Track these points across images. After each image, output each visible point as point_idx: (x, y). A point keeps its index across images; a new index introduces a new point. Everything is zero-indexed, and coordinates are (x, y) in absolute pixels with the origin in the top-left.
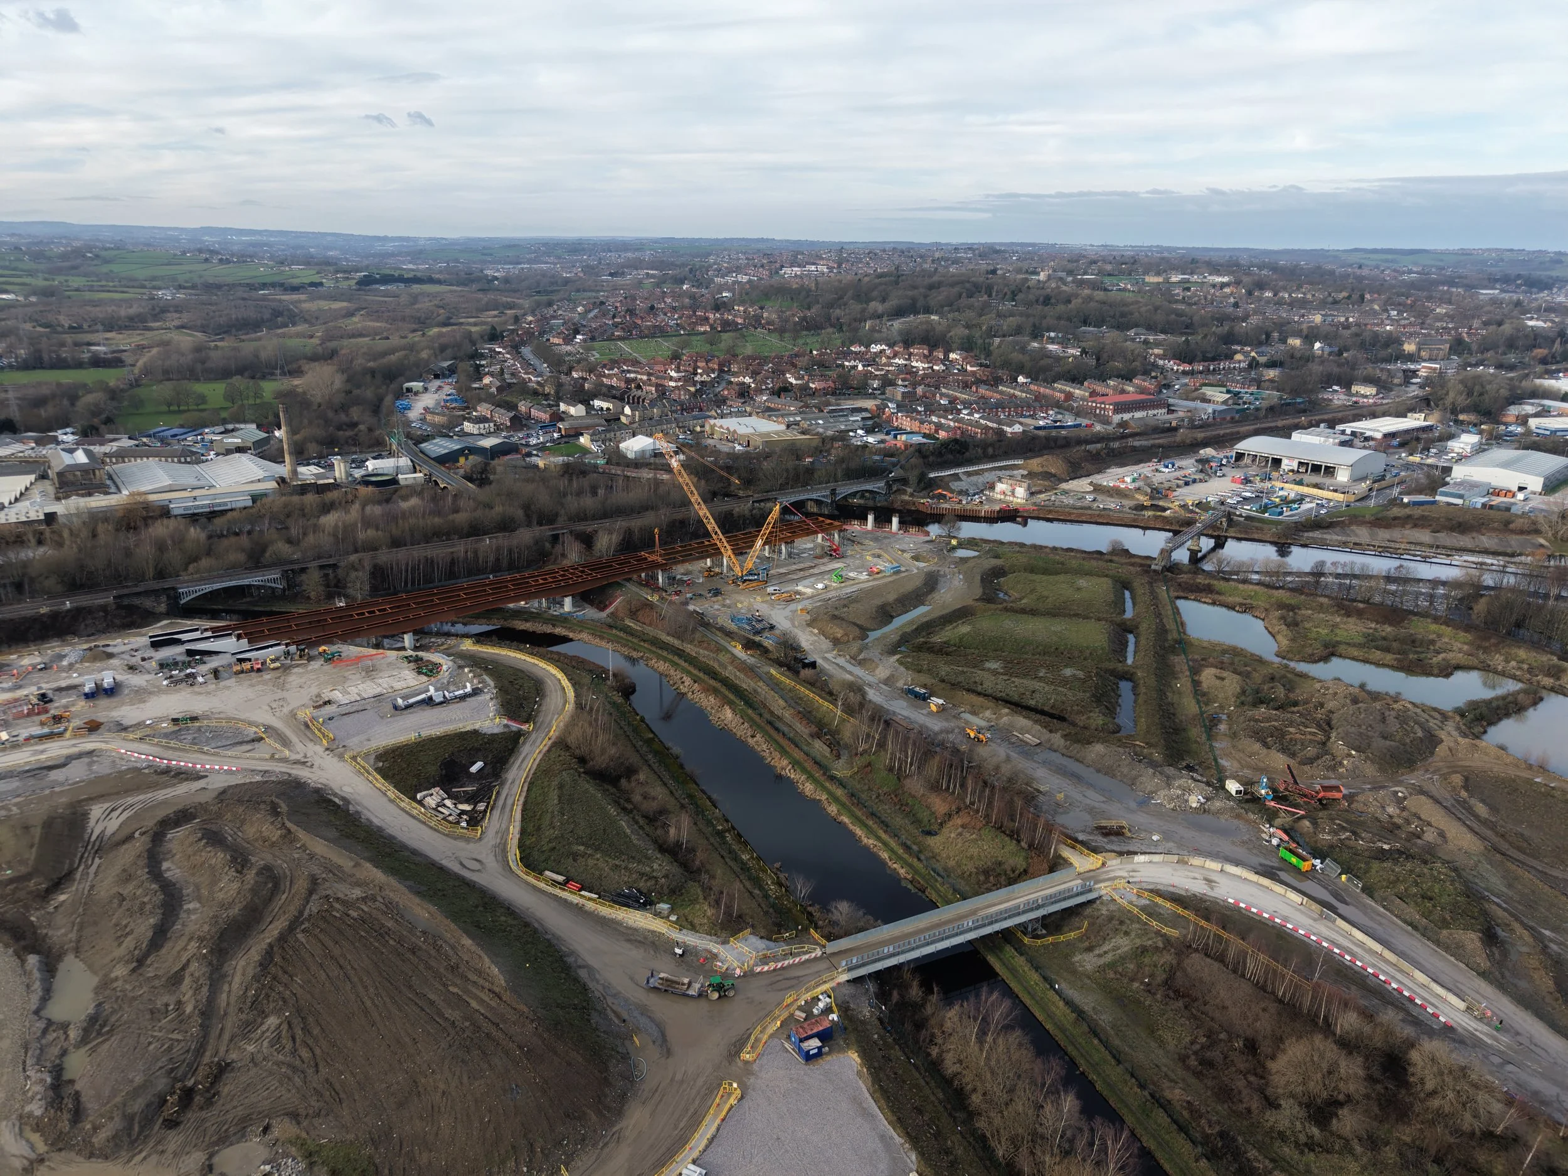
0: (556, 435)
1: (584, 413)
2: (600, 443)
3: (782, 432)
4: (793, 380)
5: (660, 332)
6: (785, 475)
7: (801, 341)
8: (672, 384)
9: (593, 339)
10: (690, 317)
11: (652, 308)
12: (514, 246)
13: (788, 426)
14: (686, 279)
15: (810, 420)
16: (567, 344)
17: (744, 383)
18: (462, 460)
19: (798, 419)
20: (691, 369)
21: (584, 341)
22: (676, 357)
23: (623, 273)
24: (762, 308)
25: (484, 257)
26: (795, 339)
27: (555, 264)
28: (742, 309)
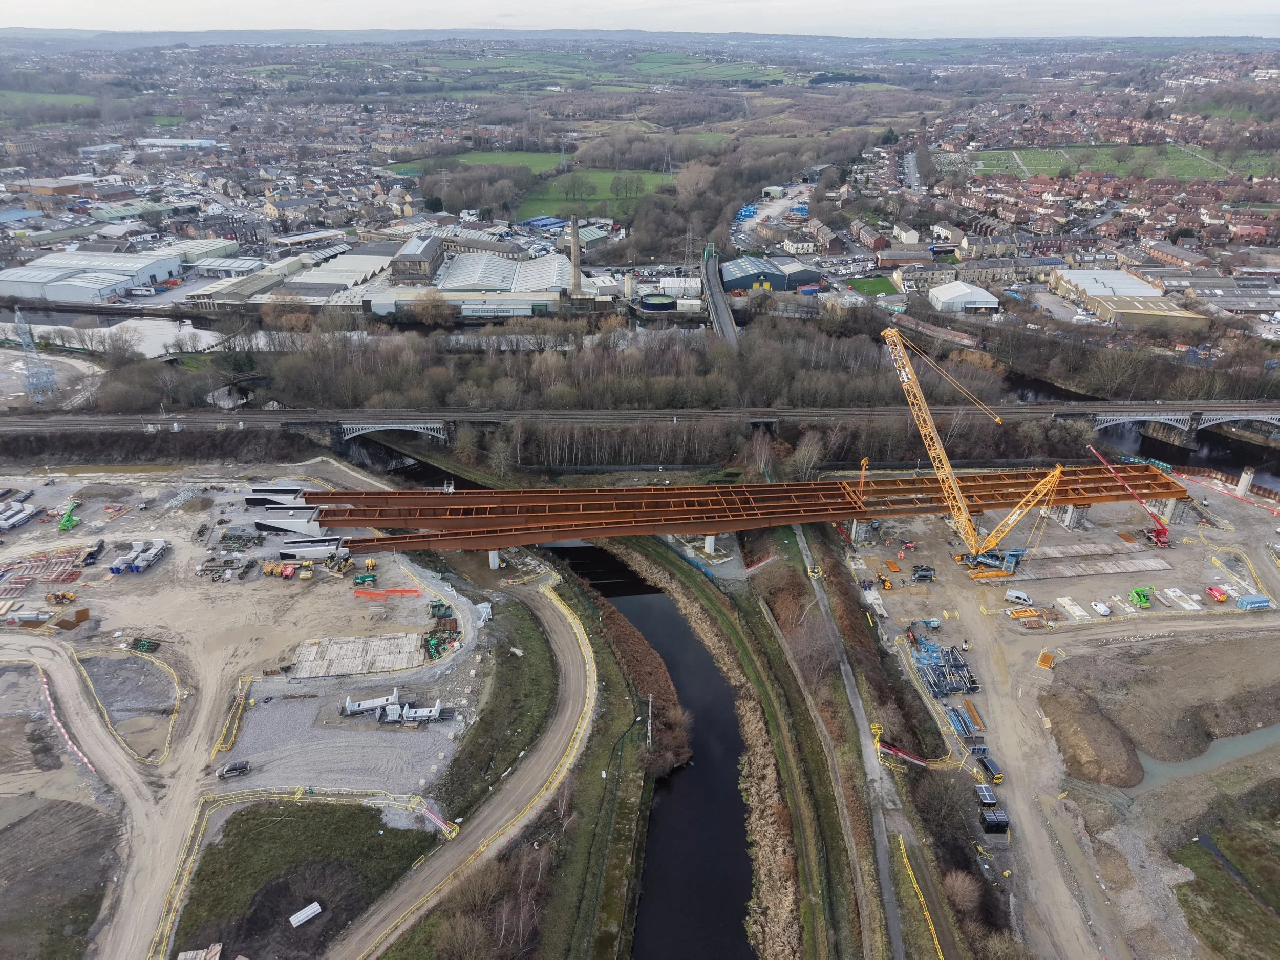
0: (871, 265)
1: (916, 241)
2: (912, 283)
3: (1155, 301)
4: (1206, 219)
5: (1068, 142)
6: (1130, 372)
7: (1240, 163)
8: (1041, 211)
9: (987, 147)
10: (1111, 125)
11: (1073, 113)
12: (973, 46)
13: (1166, 293)
14: (1131, 81)
15: (1202, 287)
16: (956, 152)
17: (1137, 217)
18: (756, 286)
19: (1185, 283)
20: (1075, 192)
21: (978, 149)
22: (1065, 175)
23: (1067, 74)
24: (1205, 118)
25: (940, 58)
26: (1233, 161)
27: (1004, 64)
28: (1179, 117)
